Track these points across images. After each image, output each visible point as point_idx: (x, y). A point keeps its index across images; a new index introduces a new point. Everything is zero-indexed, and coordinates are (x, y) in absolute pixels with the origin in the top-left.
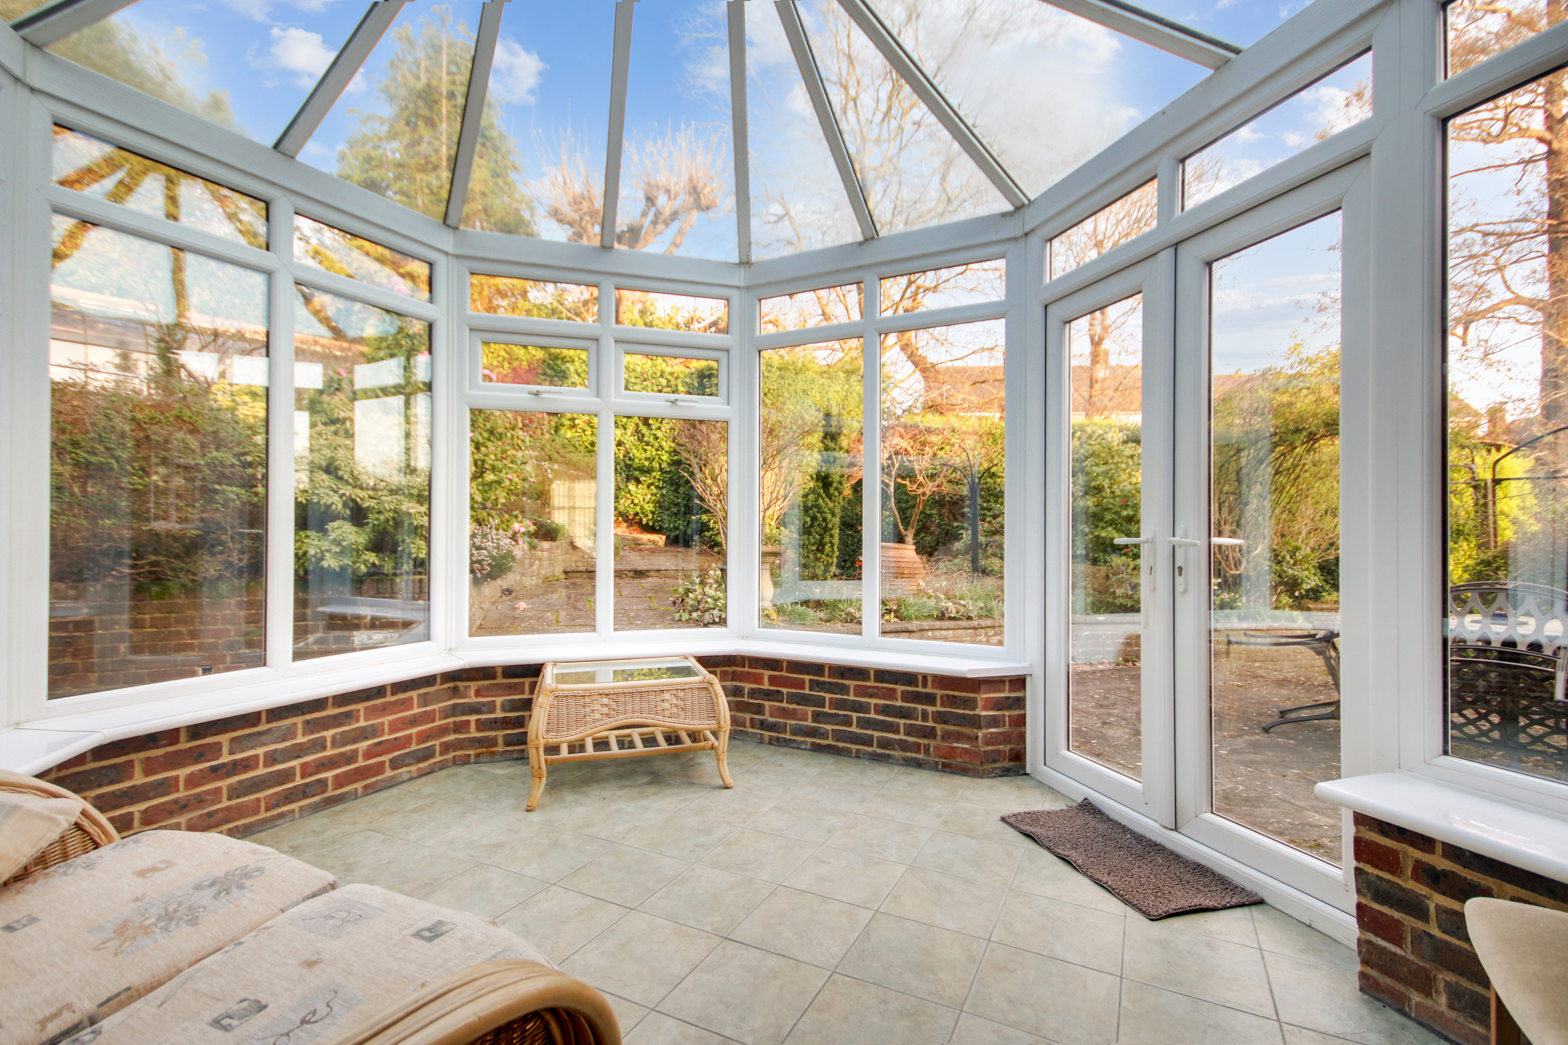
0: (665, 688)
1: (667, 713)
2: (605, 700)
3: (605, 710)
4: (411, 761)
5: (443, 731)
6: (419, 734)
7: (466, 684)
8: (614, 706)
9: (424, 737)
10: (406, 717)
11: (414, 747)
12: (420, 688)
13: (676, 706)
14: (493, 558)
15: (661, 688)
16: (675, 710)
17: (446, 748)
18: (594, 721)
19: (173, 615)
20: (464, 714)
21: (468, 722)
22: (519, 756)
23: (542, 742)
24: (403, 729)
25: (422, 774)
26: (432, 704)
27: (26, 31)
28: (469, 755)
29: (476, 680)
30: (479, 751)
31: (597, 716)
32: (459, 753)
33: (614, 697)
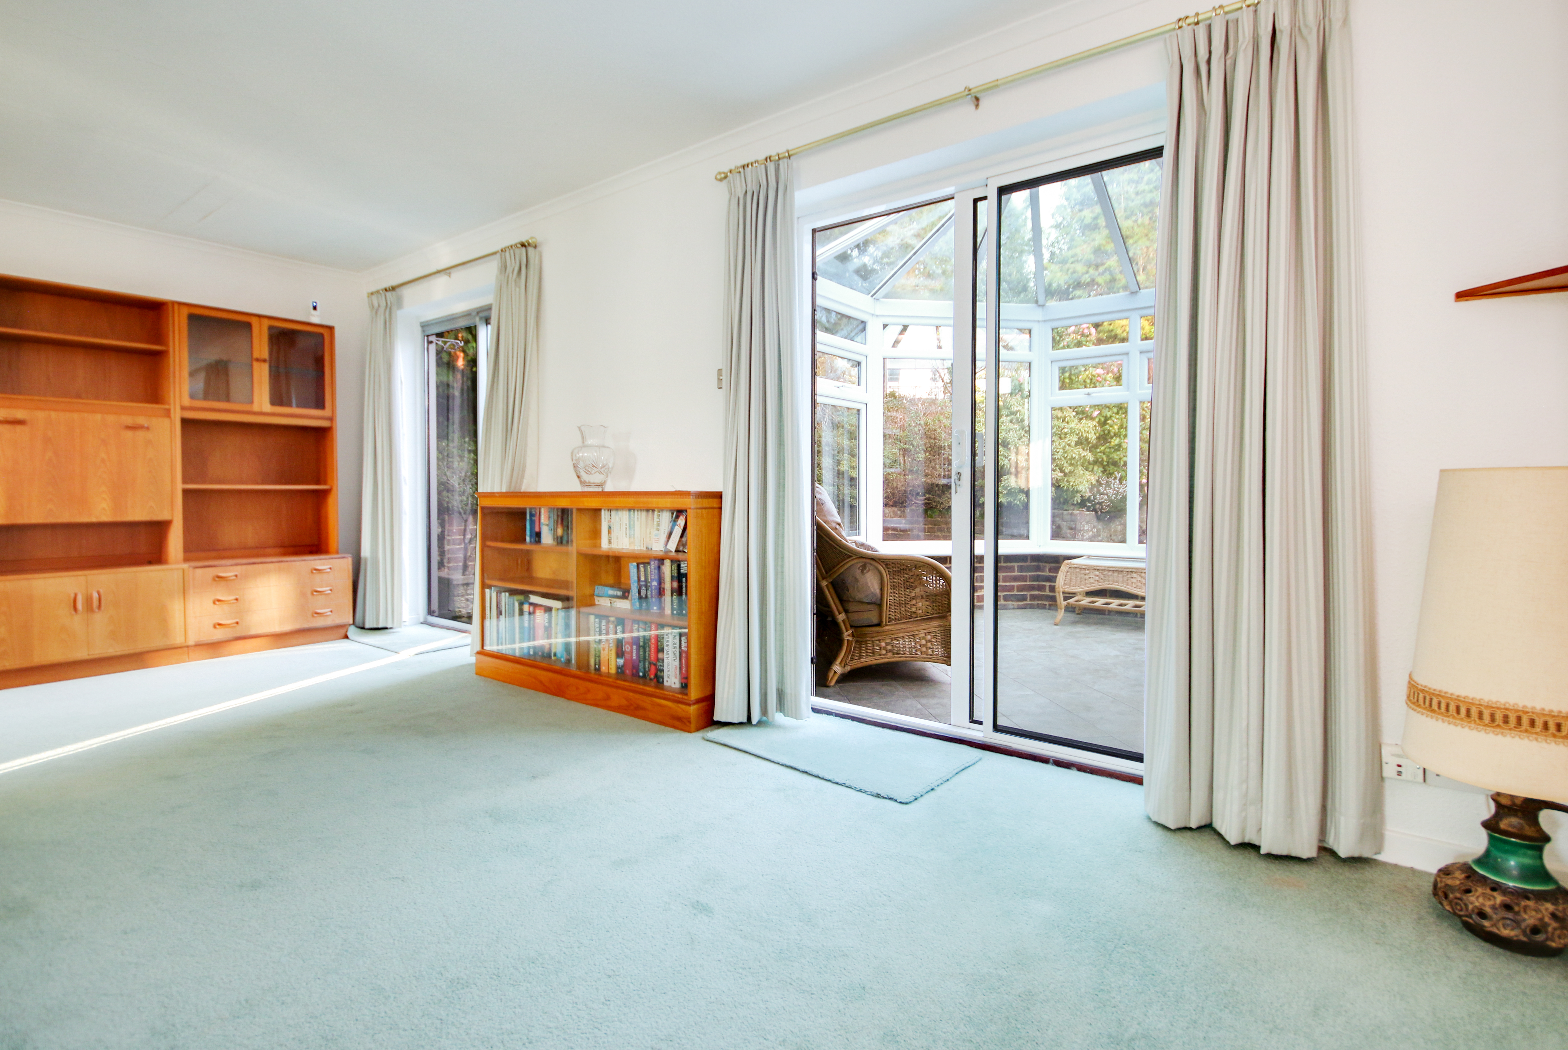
0: (1133, 570)
1: (1133, 585)
2: (1097, 573)
3: (1097, 578)
4: (1014, 600)
5: (1032, 588)
6: (1018, 586)
7: (1044, 564)
8: (1102, 576)
9: (1020, 589)
10: (1011, 576)
11: (1015, 592)
12: (1019, 562)
13: (1140, 581)
14: (1111, 501)
15: (1131, 570)
16: (1139, 584)
17: (1033, 598)
18: (1090, 583)
19: (936, 526)
20: (1044, 581)
21: (1045, 586)
22: (1072, 610)
23: (1061, 590)
24: (1010, 582)
25: (1020, 608)
26: (1025, 572)
27: (874, 297)
28: (1046, 605)
29: (1049, 563)
30: (1051, 603)
31: (1092, 581)
32: (1040, 602)
33: (1102, 572)
